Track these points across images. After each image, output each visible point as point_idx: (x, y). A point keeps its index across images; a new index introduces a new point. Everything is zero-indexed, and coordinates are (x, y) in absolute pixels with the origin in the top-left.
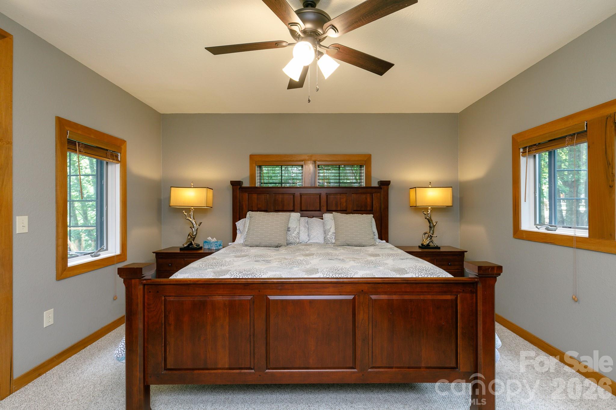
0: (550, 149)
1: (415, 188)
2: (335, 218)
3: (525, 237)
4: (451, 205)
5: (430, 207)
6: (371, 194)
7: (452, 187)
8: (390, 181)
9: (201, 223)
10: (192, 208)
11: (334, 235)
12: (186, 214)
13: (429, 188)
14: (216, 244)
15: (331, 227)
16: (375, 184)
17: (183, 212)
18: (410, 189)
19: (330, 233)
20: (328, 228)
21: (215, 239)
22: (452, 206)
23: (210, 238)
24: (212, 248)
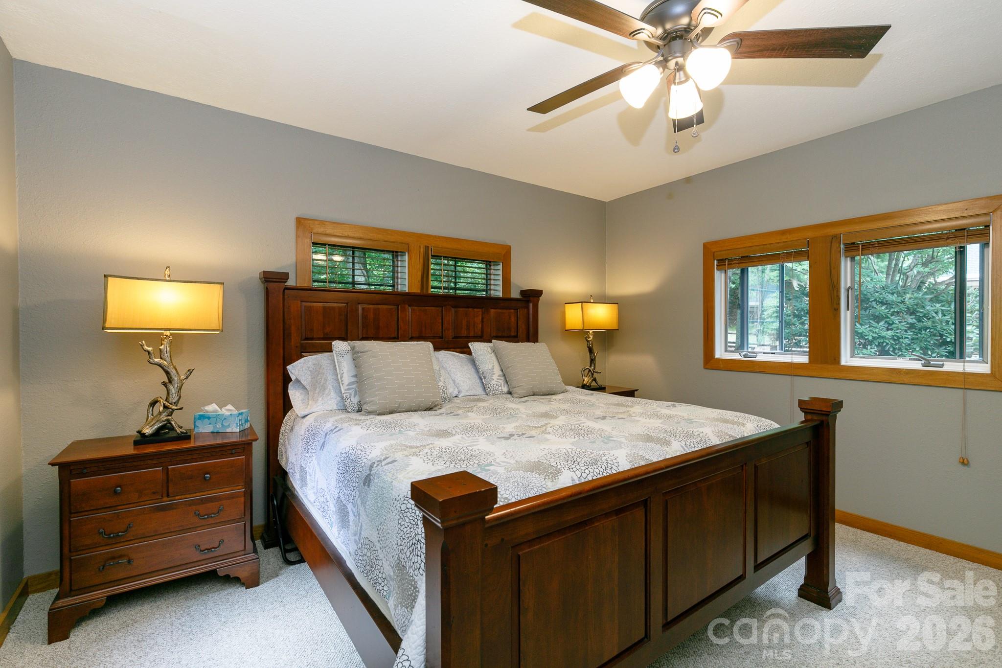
0: (743, 266)
1: (582, 302)
2: (495, 351)
3: (722, 366)
4: (617, 328)
5: (591, 331)
6: (516, 309)
7: (617, 304)
8: (542, 291)
9: (191, 372)
10: (168, 333)
11: (501, 380)
12: (150, 349)
13: (591, 303)
14: (240, 419)
15: (493, 366)
16: (515, 294)
17: (142, 346)
18: (565, 303)
19: (494, 376)
20: (490, 368)
21: (230, 407)
22: (618, 330)
23: (212, 408)
24: (229, 430)
